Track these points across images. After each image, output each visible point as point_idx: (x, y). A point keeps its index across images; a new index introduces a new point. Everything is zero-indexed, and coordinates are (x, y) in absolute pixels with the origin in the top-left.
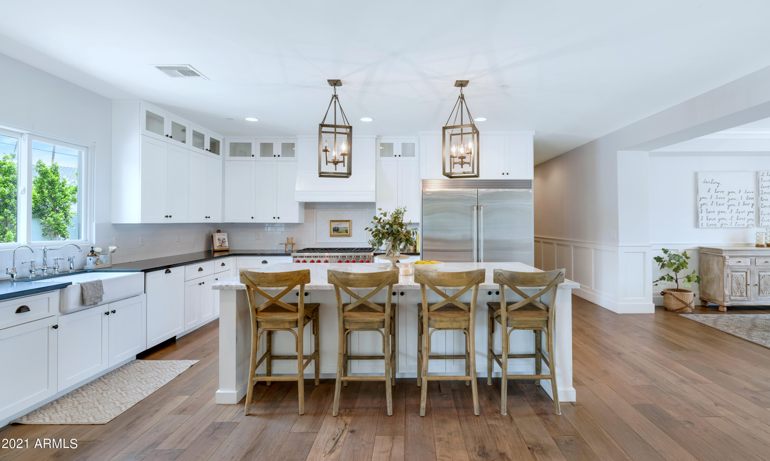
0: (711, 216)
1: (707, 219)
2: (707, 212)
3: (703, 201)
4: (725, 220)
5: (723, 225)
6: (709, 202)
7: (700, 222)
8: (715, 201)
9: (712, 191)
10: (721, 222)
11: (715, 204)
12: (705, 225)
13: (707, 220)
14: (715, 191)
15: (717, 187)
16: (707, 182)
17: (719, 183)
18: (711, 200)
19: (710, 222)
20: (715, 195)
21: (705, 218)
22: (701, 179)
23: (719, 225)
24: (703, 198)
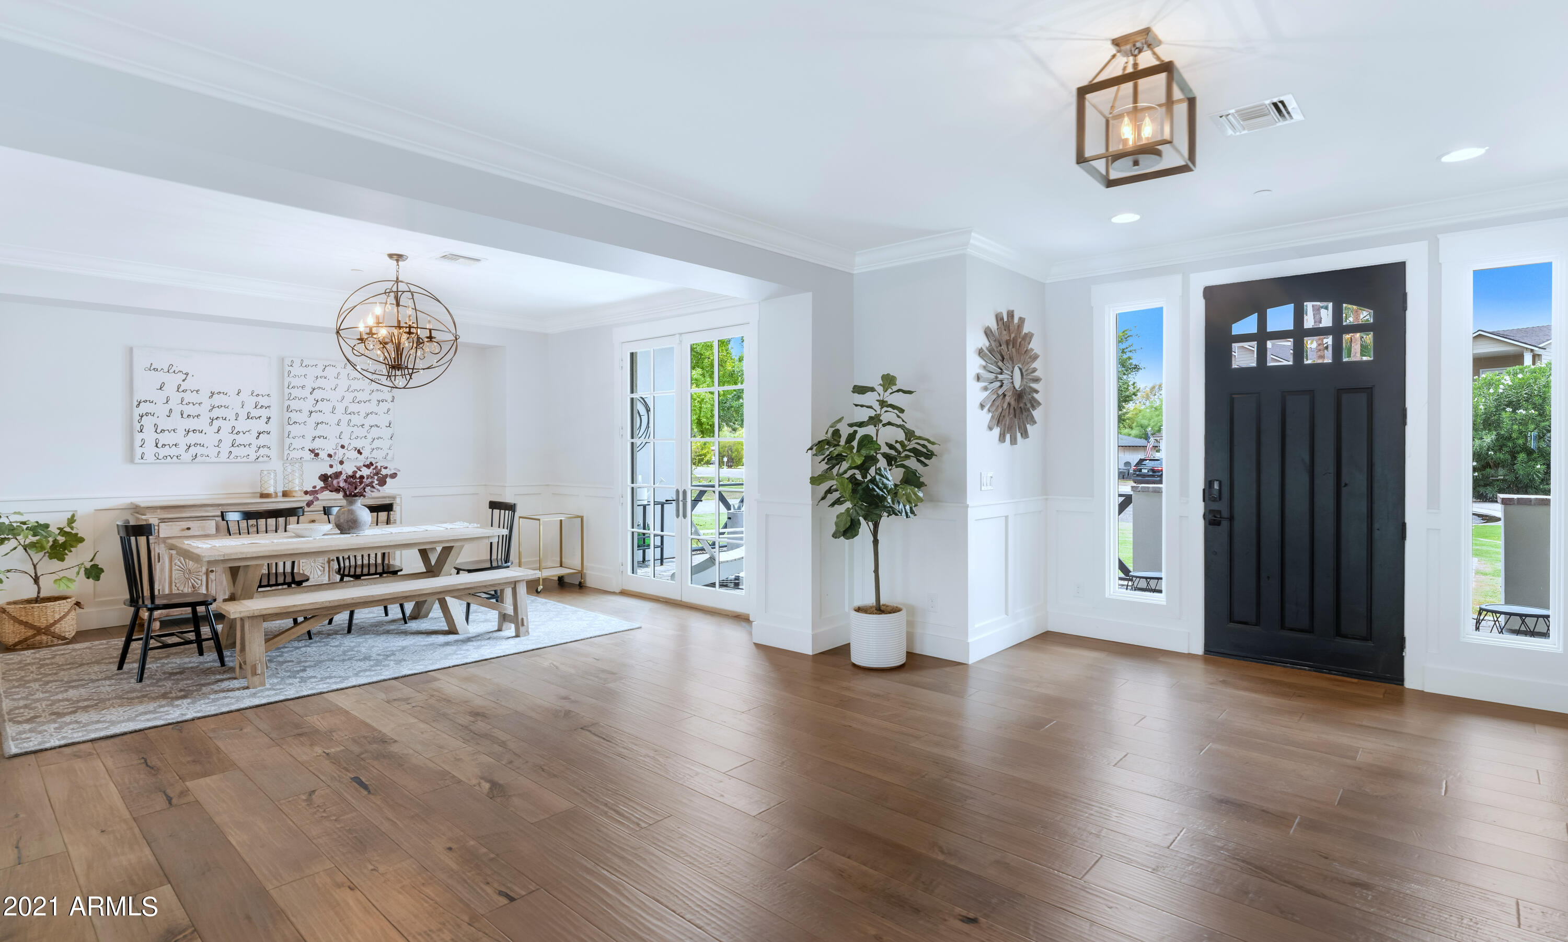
0: (164, 438)
1: (157, 444)
2: (156, 431)
3: (144, 408)
4: (203, 446)
5: (199, 458)
6: (162, 410)
7: (139, 452)
8: (177, 409)
9: (170, 389)
10: (193, 450)
11: (176, 415)
12: (149, 457)
13: (157, 446)
14: (178, 389)
15: (184, 381)
16: (156, 370)
17: (187, 374)
18: (168, 407)
19: (163, 452)
20: (176, 398)
21: (150, 443)
22: (141, 362)
23: (187, 457)
24: (145, 401)
